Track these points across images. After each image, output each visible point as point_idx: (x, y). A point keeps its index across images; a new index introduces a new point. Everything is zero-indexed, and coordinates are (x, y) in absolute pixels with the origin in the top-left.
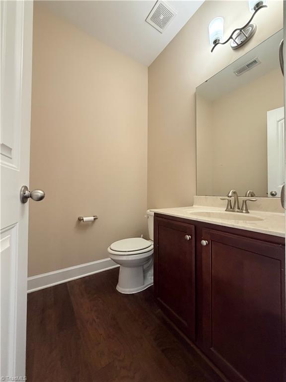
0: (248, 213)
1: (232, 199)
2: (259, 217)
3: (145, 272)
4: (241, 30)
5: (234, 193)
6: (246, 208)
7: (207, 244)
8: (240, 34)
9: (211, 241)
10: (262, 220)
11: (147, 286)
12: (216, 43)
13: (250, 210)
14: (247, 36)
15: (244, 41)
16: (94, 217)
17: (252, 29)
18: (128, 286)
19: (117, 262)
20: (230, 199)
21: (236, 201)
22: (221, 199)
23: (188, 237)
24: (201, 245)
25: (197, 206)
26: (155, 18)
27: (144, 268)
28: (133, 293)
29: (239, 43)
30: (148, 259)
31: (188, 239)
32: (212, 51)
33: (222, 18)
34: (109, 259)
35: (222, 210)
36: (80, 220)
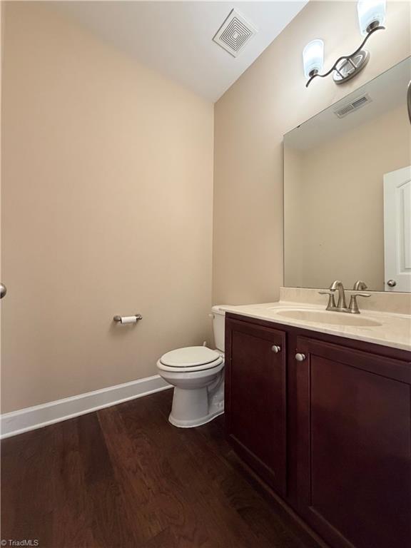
0: (359, 313)
1: (336, 294)
2: (373, 319)
3: (210, 396)
4: (348, 58)
5: (339, 285)
6: (356, 306)
7: (304, 360)
8: (347, 63)
9: (310, 355)
10: (380, 325)
11: (214, 415)
12: (313, 74)
13: (361, 309)
14: (356, 66)
15: (352, 73)
16: (136, 316)
17: (364, 57)
18: (186, 416)
19: (169, 381)
20: (333, 293)
21: (342, 296)
22: (320, 293)
23: (276, 348)
24: (296, 361)
25: (283, 302)
26: (226, 36)
27: (209, 390)
28: (194, 426)
29: (345, 76)
30: (214, 377)
31: (277, 351)
32: (307, 86)
33: (321, 41)
34: (159, 376)
35: (321, 309)
36: (117, 320)
